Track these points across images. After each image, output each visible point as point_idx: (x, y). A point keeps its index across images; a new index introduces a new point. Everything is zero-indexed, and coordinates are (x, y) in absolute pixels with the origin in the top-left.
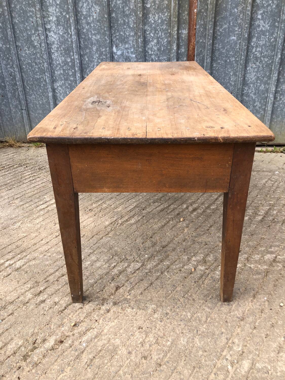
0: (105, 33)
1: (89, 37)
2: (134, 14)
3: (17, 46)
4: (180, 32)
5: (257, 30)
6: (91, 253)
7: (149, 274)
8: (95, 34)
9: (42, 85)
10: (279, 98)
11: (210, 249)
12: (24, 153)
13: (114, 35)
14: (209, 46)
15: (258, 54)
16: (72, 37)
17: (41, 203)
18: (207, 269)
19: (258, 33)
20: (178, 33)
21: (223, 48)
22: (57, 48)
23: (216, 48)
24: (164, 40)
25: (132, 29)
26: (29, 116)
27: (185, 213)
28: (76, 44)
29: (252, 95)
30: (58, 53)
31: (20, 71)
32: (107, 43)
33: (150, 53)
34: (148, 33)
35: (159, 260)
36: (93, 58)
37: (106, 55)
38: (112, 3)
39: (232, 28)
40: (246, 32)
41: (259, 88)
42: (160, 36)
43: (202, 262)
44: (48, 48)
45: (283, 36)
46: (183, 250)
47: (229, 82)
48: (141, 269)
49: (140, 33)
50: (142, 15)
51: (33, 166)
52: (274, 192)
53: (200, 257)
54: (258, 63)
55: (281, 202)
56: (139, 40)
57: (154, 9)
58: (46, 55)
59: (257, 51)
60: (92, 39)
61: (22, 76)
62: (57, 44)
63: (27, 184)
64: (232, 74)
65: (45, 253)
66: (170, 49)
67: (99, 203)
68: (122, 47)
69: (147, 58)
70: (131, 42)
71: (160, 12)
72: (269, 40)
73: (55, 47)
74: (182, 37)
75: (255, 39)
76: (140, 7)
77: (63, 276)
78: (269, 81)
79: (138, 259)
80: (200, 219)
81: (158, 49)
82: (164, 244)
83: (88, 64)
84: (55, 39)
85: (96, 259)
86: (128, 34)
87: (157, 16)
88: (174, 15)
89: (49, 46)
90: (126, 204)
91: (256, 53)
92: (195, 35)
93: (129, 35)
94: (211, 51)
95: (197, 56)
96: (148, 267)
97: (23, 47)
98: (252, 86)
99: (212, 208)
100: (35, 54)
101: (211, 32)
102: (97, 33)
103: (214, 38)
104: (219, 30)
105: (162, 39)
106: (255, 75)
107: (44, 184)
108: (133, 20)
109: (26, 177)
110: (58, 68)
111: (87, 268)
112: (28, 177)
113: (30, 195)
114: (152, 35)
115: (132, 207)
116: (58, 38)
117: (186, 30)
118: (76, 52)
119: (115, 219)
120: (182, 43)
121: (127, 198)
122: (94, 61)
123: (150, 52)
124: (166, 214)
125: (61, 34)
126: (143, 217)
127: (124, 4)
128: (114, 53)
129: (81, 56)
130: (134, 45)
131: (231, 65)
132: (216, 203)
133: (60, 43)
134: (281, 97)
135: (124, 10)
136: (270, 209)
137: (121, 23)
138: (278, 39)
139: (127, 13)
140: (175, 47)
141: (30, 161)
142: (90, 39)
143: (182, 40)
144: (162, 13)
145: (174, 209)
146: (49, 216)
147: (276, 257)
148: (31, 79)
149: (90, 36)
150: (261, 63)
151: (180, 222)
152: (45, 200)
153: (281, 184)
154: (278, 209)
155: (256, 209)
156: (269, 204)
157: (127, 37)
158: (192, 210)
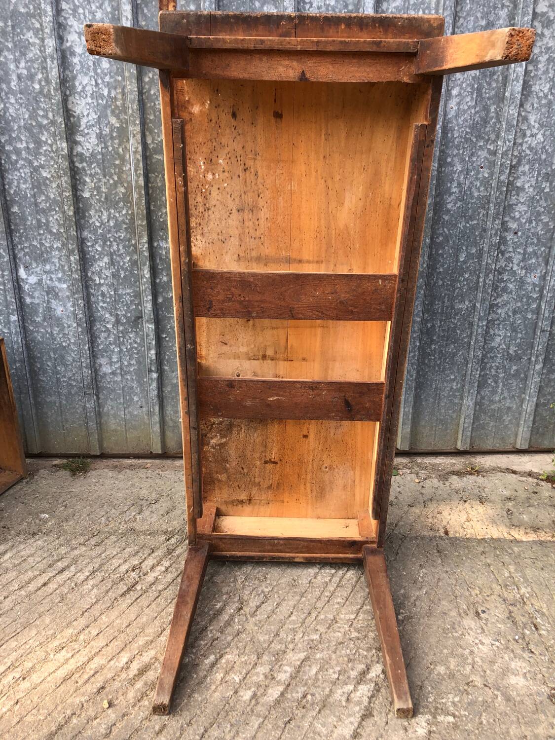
2: (57, 209)
4: (155, 244)
13: (19, 247)
20: (151, 248)
24: (125, 258)
25: (57, 236)
27: (117, 684)
32: (4, 262)
33: (98, 282)
34: (89, 244)
37: (4, 284)
38: (10, 188)
42: (114, 251)
49: (72, 245)
50: (75, 213)
55: (337, 634)
56: (72, 258)
57: (99, 201)
66: (138, 275)
68: (38, 269)
69: (92, 291)
70: (57, 260)
71: (111, 207)
74: (161, 254)
76: (67, 197)
80: (145, 705)
81: (112, 275)
86: (48, 245)
87: (105, 214)
88: (138, 214)
93: (50, 247)
105: (120, 256)
108: (57, 219)
114: (99, 249)
120: (162, 264)
123: (97, 279)
124: (72, 690)
126: (17, 703)
127: (35, 190)
128: (23, 280)
130: (63, 266)
135: (36, 200)
137: (32, 224)
139: (43, 205)
140: (147, 273)
143: (161, 259)
144: (115, 209)
154: (323, 659)
155: (277, 660)
156: (308, 644)
157: (48, 252)
158: (136, 672)
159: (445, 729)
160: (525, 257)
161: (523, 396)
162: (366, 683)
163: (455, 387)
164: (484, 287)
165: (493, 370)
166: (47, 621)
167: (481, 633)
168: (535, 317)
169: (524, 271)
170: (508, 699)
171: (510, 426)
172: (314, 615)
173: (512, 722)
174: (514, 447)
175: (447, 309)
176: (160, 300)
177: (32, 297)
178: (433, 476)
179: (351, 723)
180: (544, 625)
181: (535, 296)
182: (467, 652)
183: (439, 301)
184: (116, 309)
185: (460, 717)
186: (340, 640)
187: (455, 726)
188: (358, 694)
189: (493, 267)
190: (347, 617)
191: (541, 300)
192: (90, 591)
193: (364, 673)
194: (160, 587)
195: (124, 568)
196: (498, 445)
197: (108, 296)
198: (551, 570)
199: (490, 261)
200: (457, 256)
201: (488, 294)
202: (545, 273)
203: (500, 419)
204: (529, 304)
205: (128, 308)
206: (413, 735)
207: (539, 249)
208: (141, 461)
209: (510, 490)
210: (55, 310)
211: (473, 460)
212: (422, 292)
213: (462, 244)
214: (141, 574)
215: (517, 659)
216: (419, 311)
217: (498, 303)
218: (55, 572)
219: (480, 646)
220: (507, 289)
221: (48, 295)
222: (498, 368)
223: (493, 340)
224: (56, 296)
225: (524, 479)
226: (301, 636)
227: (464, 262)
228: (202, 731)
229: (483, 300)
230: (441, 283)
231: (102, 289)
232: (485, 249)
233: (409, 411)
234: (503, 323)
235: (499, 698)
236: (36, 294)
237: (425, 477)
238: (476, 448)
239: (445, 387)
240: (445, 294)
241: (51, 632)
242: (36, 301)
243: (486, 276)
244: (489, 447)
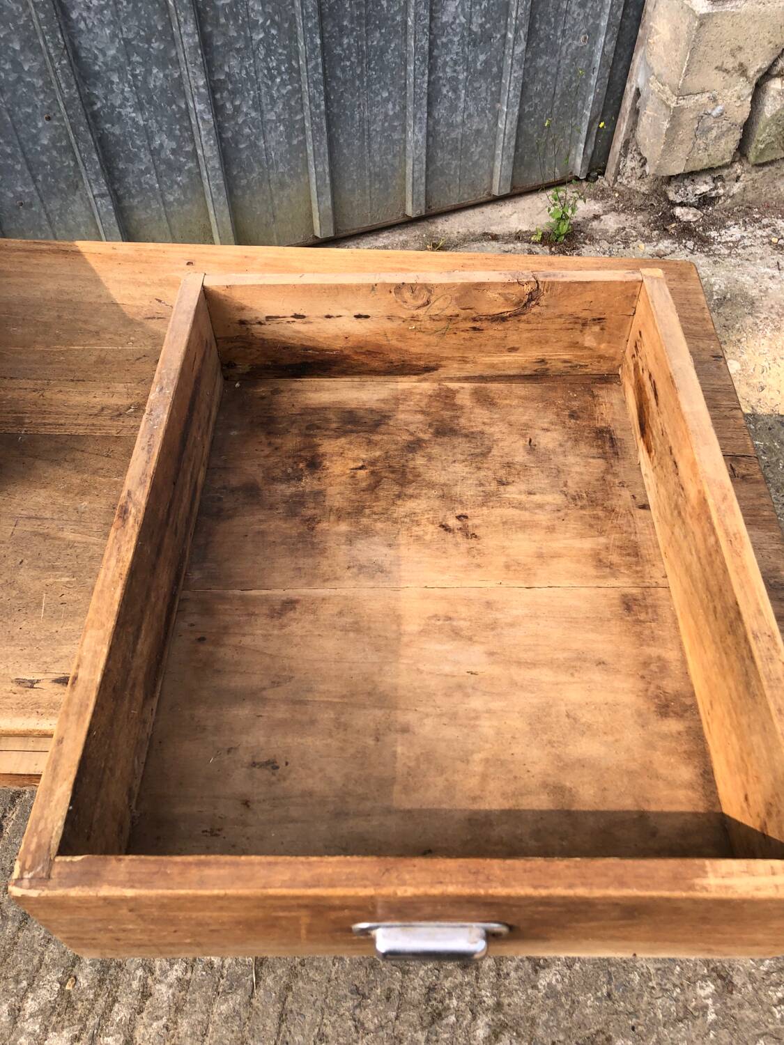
10: (228, 105)
29: (129, 111)
41: (145, 81)
47: (19, 80)
64: (18, 48)
78: (174, 53)
98: (115, 79)
106: (114, 36)
134: (237, 103)
161: (498, 106)
163: (391, 113)
165: (448, 70)
171: (481, 161)
174: (489, 194)
196: (466, 196)
203: (466, 152)
211: (432, 228)
222: (456, 63)
223: (444, 9)
225: (510, 246)
233: (324, 170)
238: (435, 209)
239: (376, 115)
244: (454, 203)
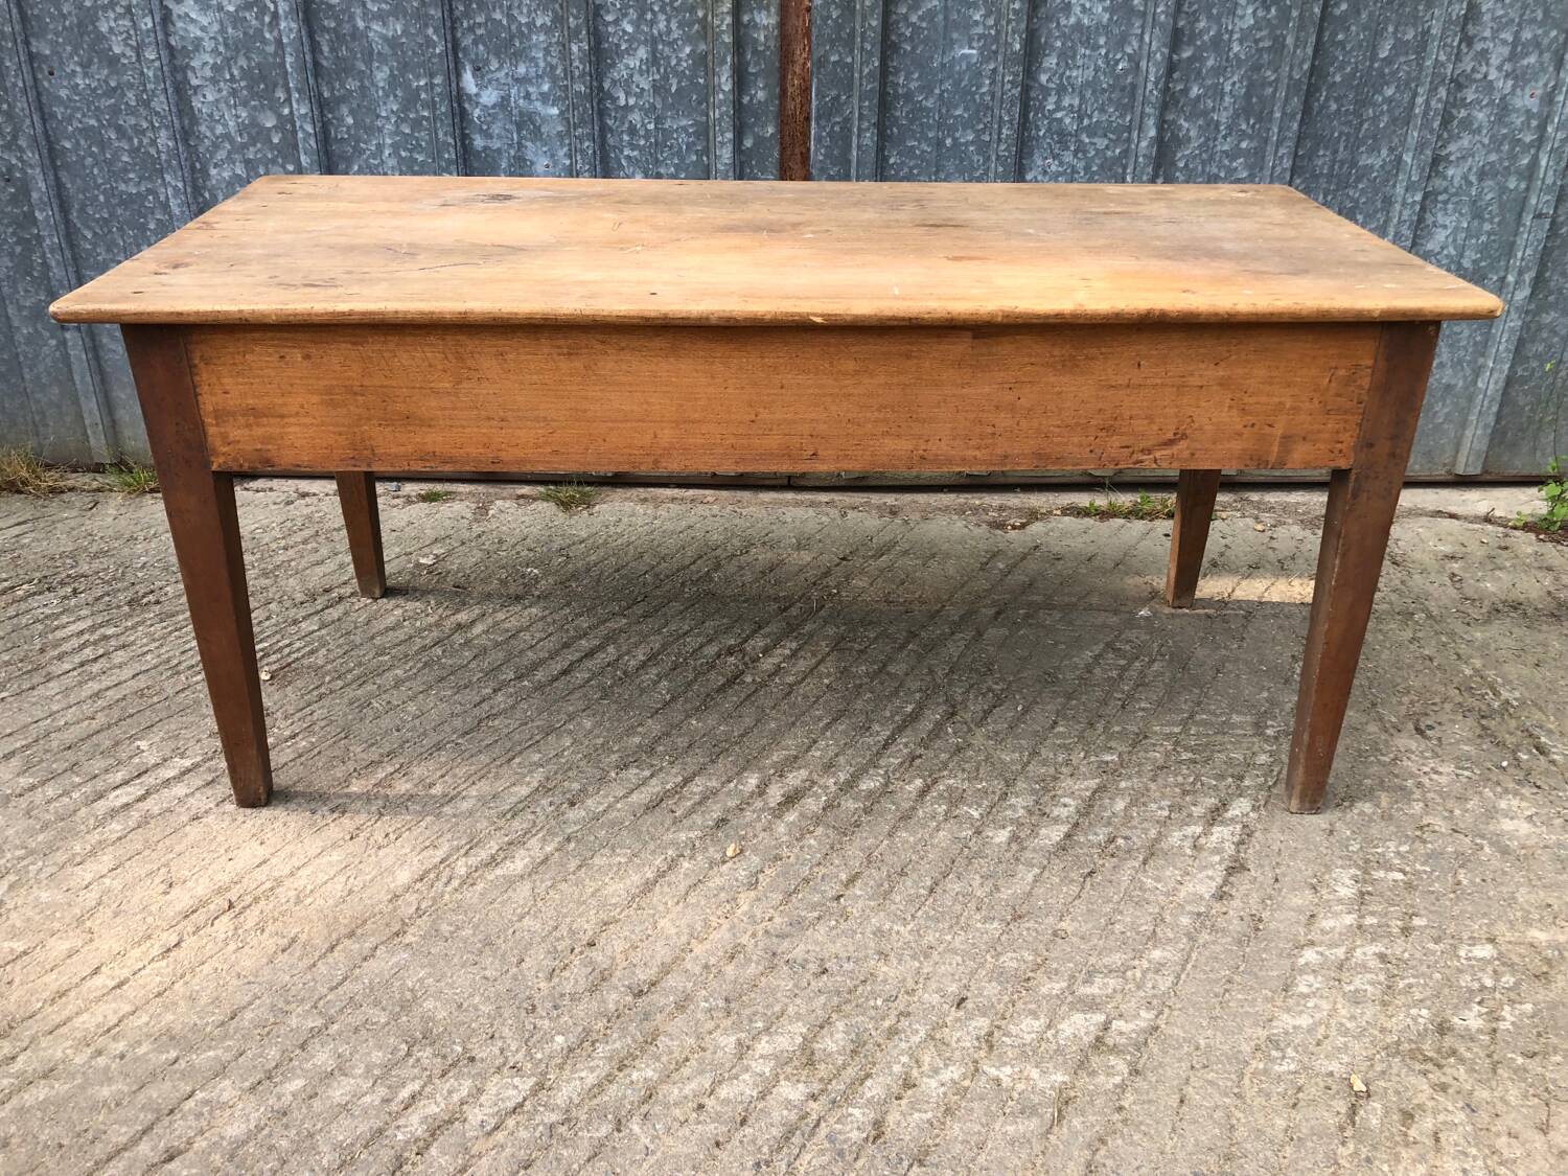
0: (427, 15)
1: (355, 27)
3: (31, 57)
4: (746, 18)
5: (1058, 23)
6: (315, 1033)
7: (562, 1129)
8: (381, 17)
9: (152, 226)
11: (838, 993)
12: (73, 523)
13: (465, 25)
14: (869, 82)
15: (1067, 121)
16: (278, 24)
17: (119, 777)
18: (814, 1097)
19: (1064, 35)
20: (737, 24)
21: (927, 89)
22: (215, 67)
23: (896, 91)
24: (681, 50)
26: (97, 358)
27: (749, 815)
28: (299, 54)
30: (220, 91)
31: (47, 162)
32: (433, 55)
33: (622, 102)
34: (609, 18)
35: (611, 1059)
36: (378, 116)
37: (432, 106)
39: (959, 12)
40: (1014, 32)
42: (660, 35)
43: (796, 1063)
44: (174, 70)
45: (1162, 54)
46: (721, 1003)
48: (528, 1106)
49: (576, 18)
51: (107, 588)
52: (1123, 707)
53: (788, 1038)
54: (1068, 157)
55: (1151, 754)
56: (575, 48)
58: (162, 98)
59: (1064, 108)
60: (371, 34)
61: (59, 186)
62: (215, 51)
63: (67, 681)
65: (101, 1042)
66: (706, 86)
67: (381, 775)
68: (501, 75)
69: (610, 122)
70: (541, 55)
72: (1108, 64)
73: (202, 64)
74: (756, 41)
75: (1055, 61)
77: (171, 1159)
79: (520, 1056)
80: (810, 847)
81: (654, 86)
82: (643, 975)
83: (358, 141)
84: (203, 29)
85: (331, 1064)
86: (524, 20)
89: (176, 61)
90: (497, 777)
91: (1059, 115)
92: (807, 34)
93: (527, 25)
94: (875, 101)
95: (818, 118)
96: (561, 1097)
97: (61, 63)
99: (863, 787)
100: (114, 90)
101: (874, 23)
102: (389, 13)
103: (888, 47)
104: (906, 18)
105: (670, 44)
107: (142, 681)
109: (66, 647)
110: (221, 155)
111: (285, 1114)
112: (75, 642)
113: (70, 736)
114: (629, 29)
115: (524, 791)
116: (216, 27)
117: (767, 8)
118: (299, 91)
119: (440, 853)
120: (757, 63)
121: (508, 745)
122: (380, 130)
123: (622, 96)
124: (668, 822)
125: (231, 9)
126: (568, 840)
128: (469, 97)
129: (323, 107)
130: (553, 68)
131: (962, 161)
132: (882, 762)
133: (226, 45)
136: (1101, 789)
138: (1143, 64)
140: (725, 81)
141: (96, 565)
142: (356, 35)
143: (755, 52)
145: (704, 799)
146: (147, 845)
147: (1106, 1027)
148: (102, 198)
149: (361, 24)
150: (1080, 155)
151: (724, 862)
152: (136, 760)
153: (1156, 667)
154: (1133, 789)
155: (1046, 790)
156: (1099, 767)
157: (522, 33)
158: (779, 799)
159: (1391, 890)
160: (1516, 51)
161: (1481, 360)
162: (1222, 823)
164: (1425, 113)
166: (588, 724)
167: (1433, 758)
168: (1523, 186)
169: (1510, 83)
170: (1505, 851)
171: (1445, 426)
172: (1100, 727)
173: (1518, 885)
174: (1449, 472)
175: (1341, 168)
176: (748, 143)
177: (488, 135)
178: (1290, 521)
179: (1211, 878)
180: (1555, 746)
181: (1528, 139)
182: (1409, 783)
183: (1326, 148)
184: (657, 160)
185: (1416, 873)
186: (1161, 762)
187: (1409, 886)
188: (1214, 838)
189: (1449, 72)
190: (1167, 730)
191: (1539, 149)
192: (655, 683)
193: (1218, 809)
194: (790, 679)
195: (711, 650)
196: (1417, 467)
197: (642, 133)
198: (1556, 667)
199: (1443, 58)
200: (1374, 46)
201: (1432, 131)
202: (1554, 88)
204: (1513, 157)
205: (682, 159)
206: (1331, 897)
207: (1546, 33)
208: (691, 492)
209: (1451, 543)
210: (532, 163)
212: (1295, 126)
213: (1387, 20)
214: (747, 658)
215: (1510, 796)
216: (1284, 170)
217: (1450, 154)
218: (578, 655)
219: (1435, 777)
220: (1471, 123)
221: (519, 133)
223: (1431, 235)
224: (537, 134)
225: (1476, 526)
226: (1082, 755)
227: (1388, 61)
228: (929, 883)
229: (1421, 147)
230: (1334, 107)
231: (630, 118)
232: (1434, 31)
234: (1454, 199)
235: (1487, 849)
236: (496, 129)
237: (1273, 522)
240: (1341, 134)
241: (600, 741)
242: (496, 144)
243: (1433, 90)
